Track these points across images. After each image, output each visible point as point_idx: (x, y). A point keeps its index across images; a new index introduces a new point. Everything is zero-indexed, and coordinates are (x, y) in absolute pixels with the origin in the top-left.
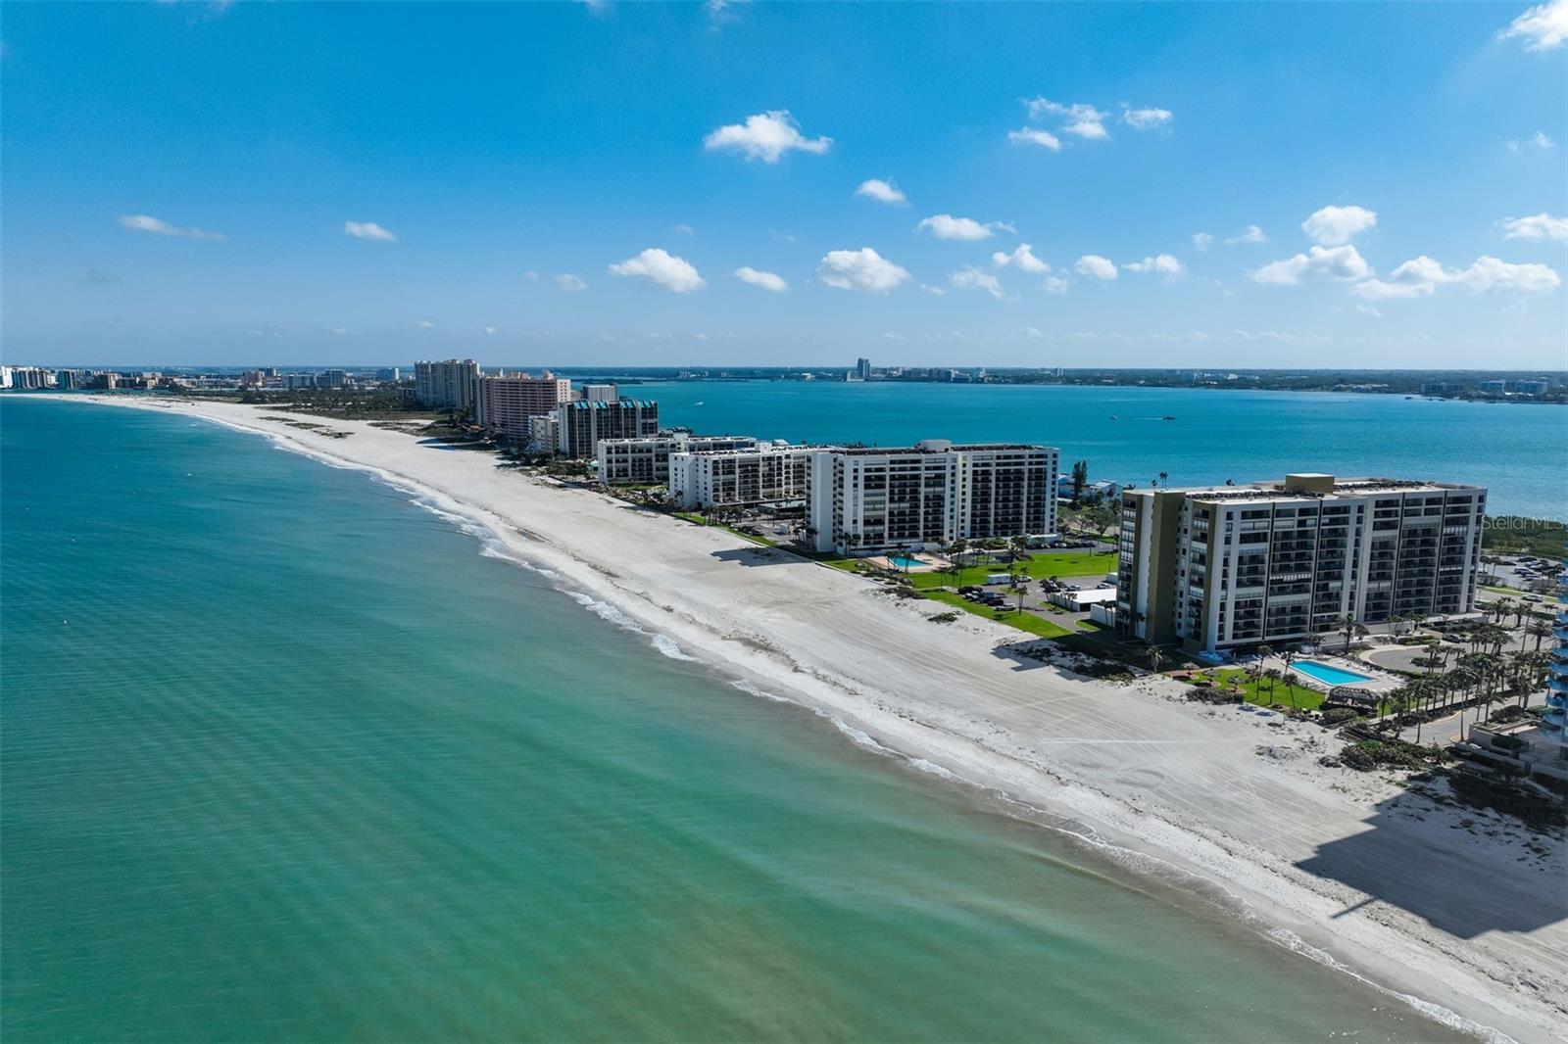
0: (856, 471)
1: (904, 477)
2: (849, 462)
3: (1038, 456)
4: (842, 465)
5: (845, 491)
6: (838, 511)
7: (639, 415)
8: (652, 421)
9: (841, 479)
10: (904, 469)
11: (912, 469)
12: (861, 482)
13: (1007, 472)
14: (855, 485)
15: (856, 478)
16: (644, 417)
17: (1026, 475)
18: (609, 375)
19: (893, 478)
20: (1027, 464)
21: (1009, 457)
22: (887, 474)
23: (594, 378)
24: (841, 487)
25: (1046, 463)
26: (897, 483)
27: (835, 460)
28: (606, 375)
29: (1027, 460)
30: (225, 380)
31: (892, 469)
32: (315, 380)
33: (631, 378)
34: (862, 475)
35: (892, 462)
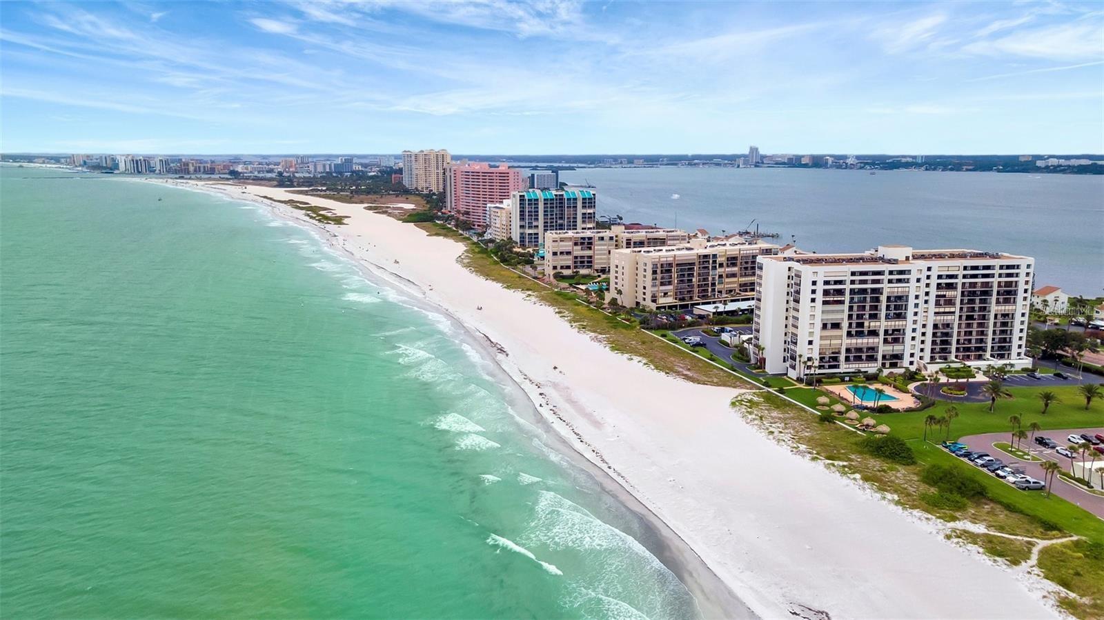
0: (814, 283)
1: (864, 291)
2: (807, 272)
3: (1008, 267)
4: (798, 276)
5: (801, 306)
6: (791, 329)
7: (579, 204)
8: (591, 211)
9: (798, 292)
10: (865, 282)
11: (874, 282)
12: (819, 297)
13: (973, 285)
14: (813, 300)
15: (814, 292)
16: (584, 207)
17: (995, 289)
18: (551, 162)
19: (852, 291)
20: (996, 276)
21: (976, 268)
22: (847, 287)
23: (539, 164)
24: (797, 301)
25: (1017, 275)
26: (856, 297)
27: (789, 269)
28: (548, 162)
29: (997, 272)
30: (270, 167)
31: (853, 282)
32: (333, 165)
33: (567, 165)
34: (820, 287)
35: (853, 274)
